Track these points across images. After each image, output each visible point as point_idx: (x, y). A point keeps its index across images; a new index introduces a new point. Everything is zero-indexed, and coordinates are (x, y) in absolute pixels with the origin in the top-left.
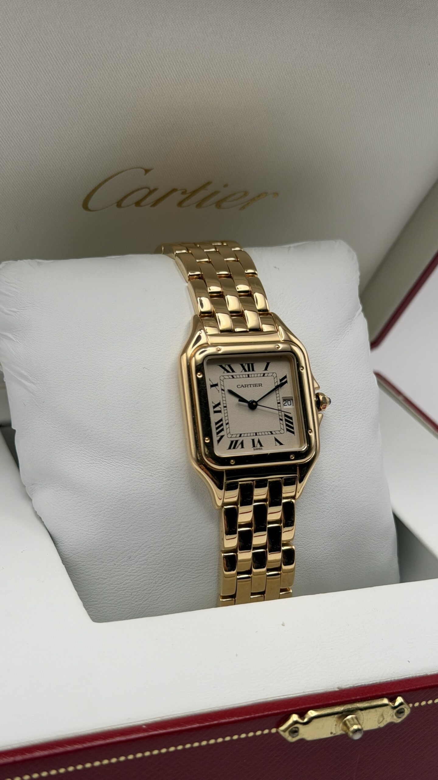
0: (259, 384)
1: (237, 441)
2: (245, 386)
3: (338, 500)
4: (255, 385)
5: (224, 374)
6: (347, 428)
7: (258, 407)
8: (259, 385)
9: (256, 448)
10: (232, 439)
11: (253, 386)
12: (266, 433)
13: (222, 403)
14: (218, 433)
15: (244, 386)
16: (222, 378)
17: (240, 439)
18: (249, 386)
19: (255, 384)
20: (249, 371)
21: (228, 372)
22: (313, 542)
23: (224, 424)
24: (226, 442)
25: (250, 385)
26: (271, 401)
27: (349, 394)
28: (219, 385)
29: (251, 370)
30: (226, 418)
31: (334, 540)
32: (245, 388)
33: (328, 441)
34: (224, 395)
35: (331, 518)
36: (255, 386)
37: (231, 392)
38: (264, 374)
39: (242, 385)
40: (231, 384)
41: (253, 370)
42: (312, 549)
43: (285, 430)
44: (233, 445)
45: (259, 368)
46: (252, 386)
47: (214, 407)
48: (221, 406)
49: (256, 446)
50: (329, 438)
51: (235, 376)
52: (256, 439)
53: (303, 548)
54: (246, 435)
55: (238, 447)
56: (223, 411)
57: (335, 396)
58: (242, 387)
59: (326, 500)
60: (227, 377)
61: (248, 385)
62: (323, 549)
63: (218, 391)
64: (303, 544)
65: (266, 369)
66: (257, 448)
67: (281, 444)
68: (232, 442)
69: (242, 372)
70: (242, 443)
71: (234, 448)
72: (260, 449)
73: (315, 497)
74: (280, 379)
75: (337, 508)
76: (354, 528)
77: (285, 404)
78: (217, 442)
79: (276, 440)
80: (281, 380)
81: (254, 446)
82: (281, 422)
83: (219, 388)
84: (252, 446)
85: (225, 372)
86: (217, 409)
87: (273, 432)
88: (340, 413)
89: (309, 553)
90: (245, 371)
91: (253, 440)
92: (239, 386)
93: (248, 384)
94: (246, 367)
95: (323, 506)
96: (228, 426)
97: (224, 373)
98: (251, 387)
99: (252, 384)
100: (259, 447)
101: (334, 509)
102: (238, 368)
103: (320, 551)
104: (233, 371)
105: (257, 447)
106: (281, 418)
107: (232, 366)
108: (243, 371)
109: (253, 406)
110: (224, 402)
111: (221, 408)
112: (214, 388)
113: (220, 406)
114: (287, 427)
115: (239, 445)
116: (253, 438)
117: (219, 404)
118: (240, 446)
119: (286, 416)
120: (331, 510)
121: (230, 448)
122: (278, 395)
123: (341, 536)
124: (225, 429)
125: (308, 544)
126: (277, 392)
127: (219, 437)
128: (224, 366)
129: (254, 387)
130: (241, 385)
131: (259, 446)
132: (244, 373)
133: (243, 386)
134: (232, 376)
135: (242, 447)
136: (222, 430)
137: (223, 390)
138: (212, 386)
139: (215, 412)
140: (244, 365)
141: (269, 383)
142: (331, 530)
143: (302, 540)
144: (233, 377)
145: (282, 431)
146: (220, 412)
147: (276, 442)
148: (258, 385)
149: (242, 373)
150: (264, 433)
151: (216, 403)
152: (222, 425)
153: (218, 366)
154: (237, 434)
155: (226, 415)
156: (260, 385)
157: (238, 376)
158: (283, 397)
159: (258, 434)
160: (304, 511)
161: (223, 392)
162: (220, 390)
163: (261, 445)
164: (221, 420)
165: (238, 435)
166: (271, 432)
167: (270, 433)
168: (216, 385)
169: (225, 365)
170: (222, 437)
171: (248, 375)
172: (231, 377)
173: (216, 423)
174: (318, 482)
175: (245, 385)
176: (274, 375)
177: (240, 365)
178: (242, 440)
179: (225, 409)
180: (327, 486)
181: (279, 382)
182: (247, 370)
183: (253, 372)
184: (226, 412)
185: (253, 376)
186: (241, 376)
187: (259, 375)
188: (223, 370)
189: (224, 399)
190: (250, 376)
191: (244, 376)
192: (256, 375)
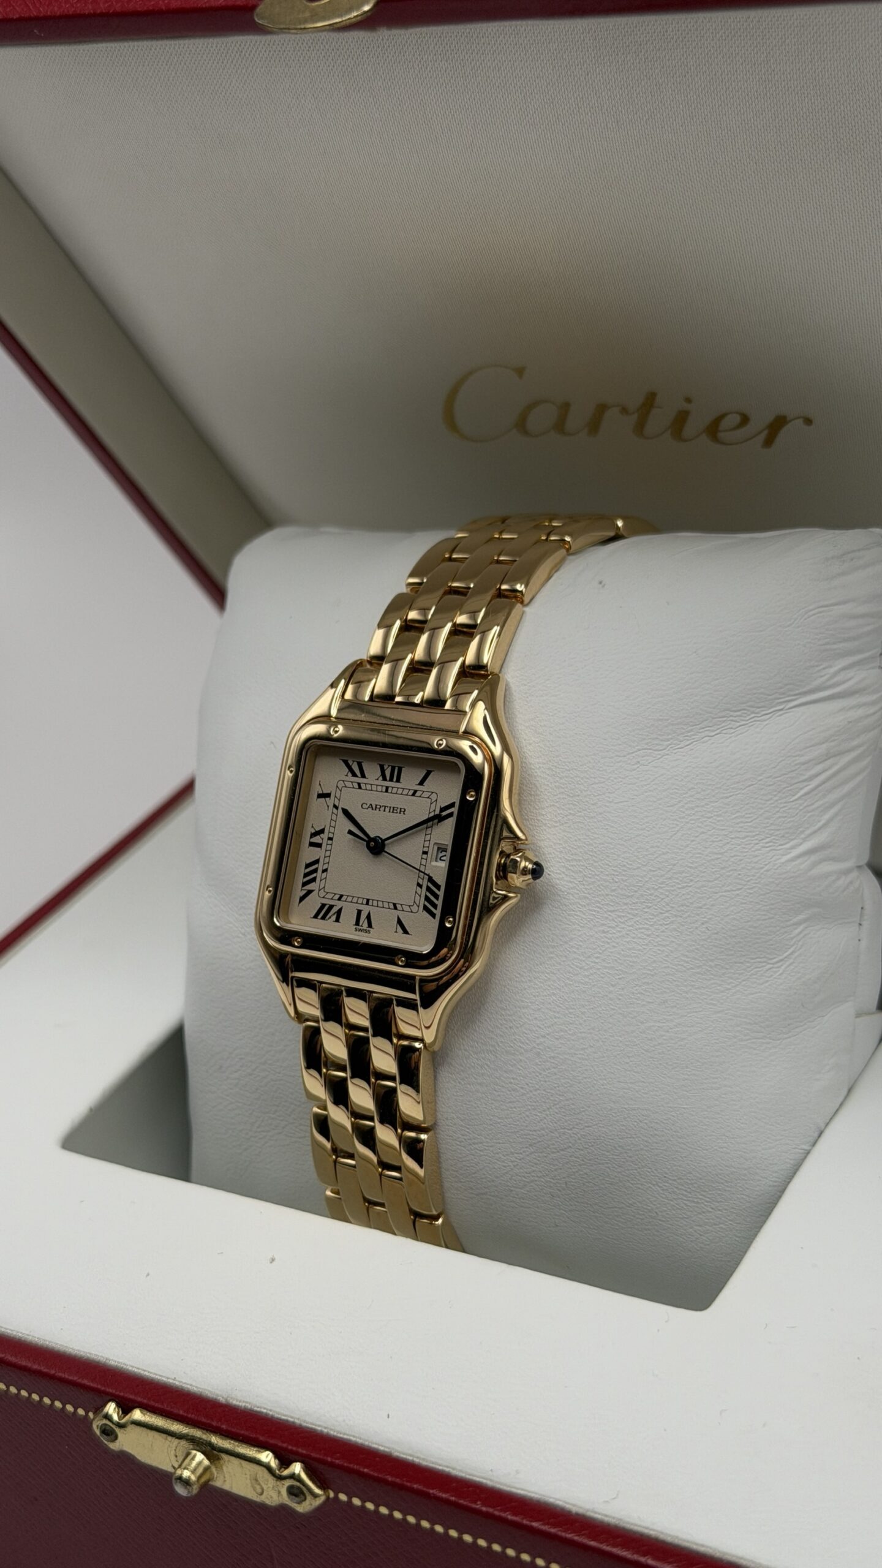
0: (401, 809)
1: (331, 907)
2: (376, 807)
3: (547, 1076)
4: (393, 810)
5: (346, 779)
6: (609, 936)
7: (385, 850)
8: (401, 811)
9: (360, 928)
10: (324, 901)
11: (390, 812)
12: (386, 905)
13: (326, 831)
14: (304, 884)
15: (374, 807)
16: (341, 784)
17: (338, 905)
18: (383, 809)
19: (394, 808)
20: (391, 780)
21: (354, 775)
22: (488, 1142)
23: (320, 871)
24: (314, 903)
25: (385, 807)
26: (409, 848)
27: (639, 868)
28: (332, 796)
29: (395, 779)
30: (327, 860)
31: (540, 1154)
33: (551, 953)
34: (334, 817)
35: (530, 1107)
36: (393, 812)
37: (346, 813)
38: (415, 792)
39: (371, 805)
40: (352, 799)
41: (398, 780)
42: (485, 1155)
43: (421, 907)
44: (323, 912)
45: (410, 778)
46: (387, 809)
47: (313, 835)
48: (325, 836)
49: (361, 923)
50: (553, 947)
51: (363, 786)
52: (366, 910)
53: (464, 1147)
54: (350, 899)
55: (330, 917)
56: (324, 845)
57: (595, 864)
58: (370, 809)
59: (520, 1070)
60: (349, 784)
61: (381, 807)
62: (510, 1164)
63: (328, 807)
64: (465, 1139)
65: (421, 783)
66: (362, 928)
67: (405, 932)
68: (323, 905)
69: (378, 779)
70: (339, 912)
71: (323, 918)
72: (366, 931)
73: (496, 1057)
74: (442, 806)
75: (544, 1090)
76: (592, 1146)
77: (442, 858)
78: (298, 900)
79: (399, 922)
80: (442, 810)
81: (357, 923)
82: (419, 890)
83: (330, 801)
84: (354, 923)
85: (350, 774)
86: (317, 839)
87: (399, 906)
88: (599, 902)
89: (479, 1163)
90: (384, 779)
91: (359, 912)
92: (364, 806)
93: (382, 805)
94: (388, 773)
95: (513, 1079)
96: (325, 874)
97: (347, 775)
98: (384, 811)
100: (365, 928)
101: (539, 1092)
102: (372, 772)
103: (505, 1167)
104: (363, 776)
105: (362, 926)
106: (420, 881)
107: (364, 766)
108: (381, 778)
109: (377, 847)
110: (332, 830)
111: (323, 839)
112: (322, 800)
113: (322, 835)
114: (426, 903)
115: (334, 914)
116: (360, 907)
117: (322, 831)
118: (334, 918)
119: (430, 880)
120: (531, 1091)
121: (316, 917)
122: (428, 838)
123: (558, 1152)
124: (318, 879)
125: (477, 1143)
126: (429, 831)
127: (304, 892)
128: (350, 762)
129: (391, 814)
130: (368, 805)
131: (365, 925)
132: (381, 782)
133: (372, 807)
134: (359, 784)
135: (337, 920)
136: (314, 880)
137: (336, 807)
138: (320, 796)
139: (312, 844)
140: (385, 767)
141: (420, 809)
142: (531, 1133)
143: (463, 1132)
144: (360, 787)
145: (415, 908)
146: (319, 845)
147: (398, 926)
148: (399, 810)
149: (377, 782)
150: (382, 904)
151: (318, 829)
152: (316, 871)
153: (341, 761)
154: (335, 894)
155: (328, 853)
156: (403, 811)
157: (369, 787)
158: (435, 843)
159: (370, 902)
160: (467, 1076)
161: (335, 810)
162: (331, 807)
163: (370, 926)
164: (317, 862)
165: (337, 897)
166: (395, 905)
167: (392, 906)
168: (328, 795)
169: (353, 761)
170: (310, 892)
171: (387, 788)
172: (356, 786)
173: (308, 866)
174: (506, 1028)
175: (376, 805)
176: (434, 797)
177: (378, 766)
178: (340, 907)
179: (330, 842)
180: (527, 1042)
181: (437, 812)
182: (388, 778)
183: (397, 784)
184: (329, 848)
185: (395, 790)
186: (374, 788)
187: (405, 792)
188: (348, 771)
189: (333, 823)
190: (390, 789)
191: (379, 788)
192: (400, 791)
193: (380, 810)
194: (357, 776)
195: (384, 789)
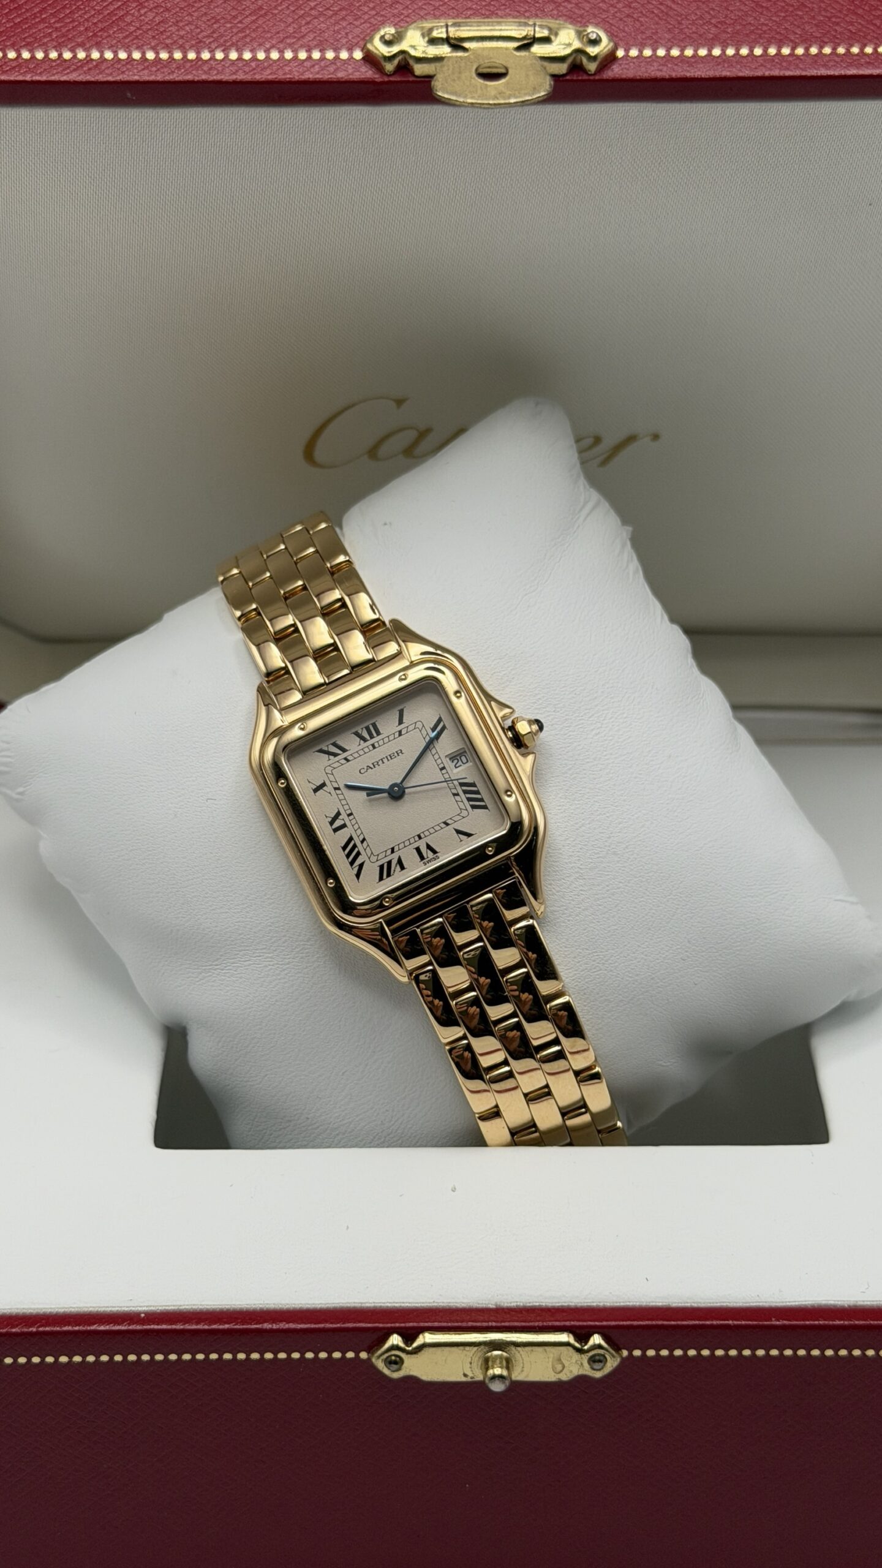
0: (397, 752)
1: (389, 863)
2: (374, 766)
4: (391, 757)
5: (331, 762)
7: (407, 790)
8: (398, 754)
9: (427, 860)
10: (380, 863)
11: (388, 760)
12: (437, 828)
13: (342, 811)
14: (352, 863)
15: (372, 766)
16: (329, 770)
17: (394, 858)
18: (380, 762)
19: (390, 755)
20: (372, 737)
21: (335, 755)
23: (359, 844)
24: (371, 871)
25: (382, 760)
26: (428, 771)
28: (328, 783)
29: (375, 735)
30: (359, 832)
32: (374, 769)
34: (341, 797)
36: (391, 759)
37: (349, 787)
38: (400, 732)
39: (368, 766)
40: (347, 773)
41: (378, 733)
43: (470, 809)
44: (385, 871)
45: (388, 725)
46: (385, 760)
47: (331, 823)
48: (343, 816)
49: (425, 856)
51: (349, 758)
52: (422, 844)
54: (402, 846)
55: (394, 871)
56: (348, 824)
58: (370, 771)
60: (337, 764)
61: (378, 763)
63: (330, 793)
65: (401, 722)
67: (469, 835)
68: (382, 867)
69: (360, 745)
70: (400, 862)
71: (389, 875)
72: (435, 859)
73: (584, 879)
74: (431, 726)
77: (457, 766)
78: (356, 877)
79: (458, 832)
80: (433, 730)
81: (422, 858)
82: (457, 798)
83: (329, 788)
84: (420, 860)
85: (331, 757)
86: (338, 823)
87: (449, 822)
90: (365, 740)
91: (418, 850)
92: (362, 771)
93: (377, 760)
94: (365, 735)
96: (365, 843)
97: (329, 760)
98: (383, 763)
99: (384, 756)
100: (432, 857)
102: (350, 742)
104: (344, 750)
105: (428, 858)
106: (454, 791)
107: (340, 743)
108: (362, 742)
109: (396, 793)
110: (346, 807)
111: (343, 820)
112: (321, 792)
113: (340, 817)
114: (471, 803)
115: (396, 866)
116: (416, 845)
117: (338, 814)
118: (398, 868)
119: (462, 785)
121: (381, 879)
122: (436, 757)
124: (362, 851)
126: (434, 751)
127: (356, 869)
128: (324, 748)
129: (391, 761)
130: (366, 768)
131: (431, 855)
132: (364, 745)
133: (370, 768)
134: (345, 759)
135: (402, 868)
136: (358, 854)
137: (338, 789)
138: (316, 790)
139: (335, 830)
140: (360, 732)
141: (413, 743)
144: (348, 761)
145: (464, 813)
146: (344, 826)
147: (460, 835)
148: (396, 754)
149: (361, 747)
150: (434, 830)
151: (333, 816)
152: (355, 846)
153: (316, 753)
154: (386, 851)
155: (356, 827)
156: (400, 752)
157: (356, 755)
158: (446, 756)
159: (422, 835)
161: (339, 791)
162: (333, 791)
163: (434, 852)
164: (351, 839)
165: (389, 852)
166: (444, 822)
167: (443, 825)
168: (323, 785)
169: (327, 746)
170: (361, 866)
171: (373, 745)
172: (344, 761)
173: (344, 848)
174: (578, 852)
175: (373, 764)
176: (419, 725)
177: (353, 735)
178: (397, 857)
179: (351, 818)
180: (600, 850)
181: (431, 734)
183: (380, 737)
184: (354, 822)
185: (381, 743)
186: (361, 752)
187: (391, 738)
188: (327, 756)
189: (344, 802)
190: (376, 745)
191: (366, 750)
192: (386, 740)
193: (379, 765)
194: (338, 755)
195: (371, 748)
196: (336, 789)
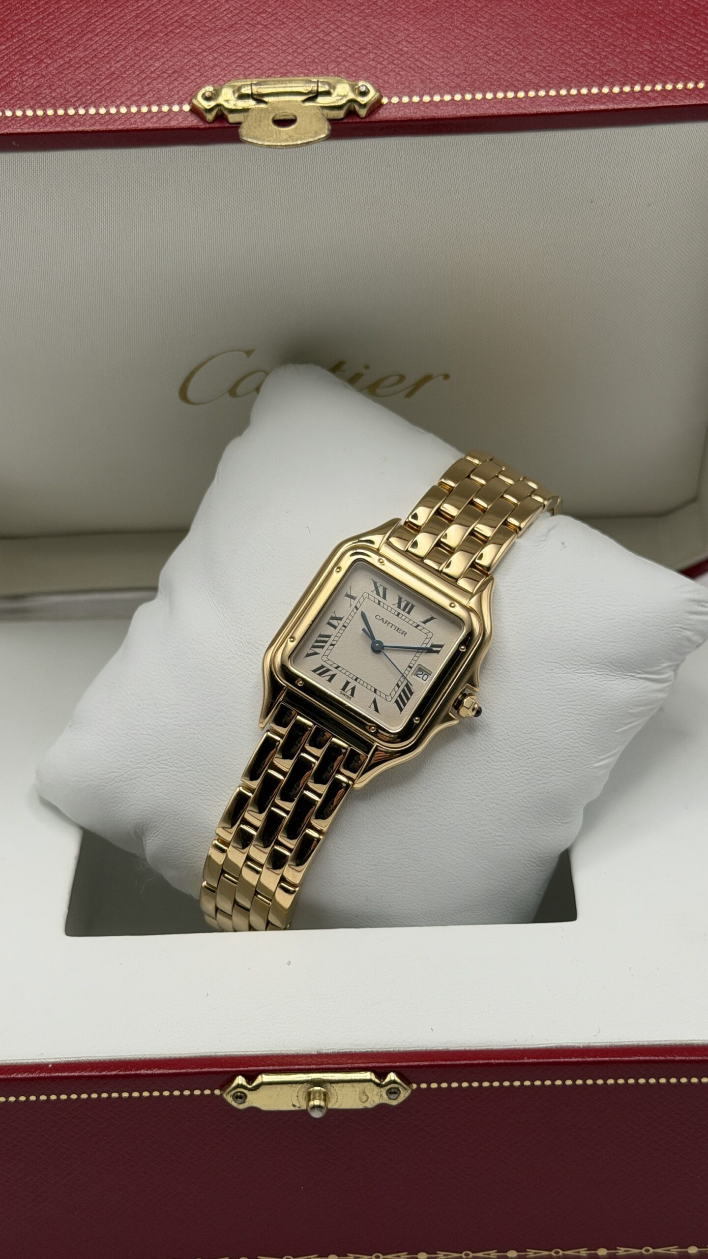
0: (403, 631)
1: (328, 670)
5: (371, 593)
7: (382, 653)
9: (344, 693)
10: (325, 664)
11: (395, 629)
12: (369, 687)
13: (344, 620)
14: (314, 647)
15: (385, 621)
16: (366, 595)
17: (334, 671)
18: (390, 625)
19: (398, 628)
20: (404, 610)
21: (378, 594)
23: (329, 643)
25: (393, 625)
26: (403, 660)
28: (357, 600)
29: (407, 610)
30: (336, 639)
34: (353, 614)
36: (397, 631)
37: (363, 615)
38: (418, 626)
39: (383, 619)
40: (370, 608)
41: (409, 612)
43: (394, 700)
44: (321, 671)
45: (418, 615)
46: (393, 627)
47: (332, 618)
48: (341, 623)
49: (345, 691)
51: (381, 604)
52: (352, 684)
54: (344, 671)
55: (325, 677)
56: (338, 628)
58: (381, 621)
60: (373, 599)
61: (389, 623)
63: (351, 605)
65: (425, 622)
67: (377, 710)
68: (322, 667)
69: (394, 605)
70: (333, 676)
71: (320, 674)
72: (348, 697)
74: (433, 643)
77: (418, 674)
78: (307, 656)
79: (375, 702)
80: (433, 646)
81: (344, 689)
82: (396, 688)
83: (354, 603)
84: (341, 689)
85: (375, 592)
86: (335, 622)
87: (377, 692)
90: (399, 607)
91: (348, 683)
92: (378, 617)
93: (391, 622)
94: (403, 605)
96: (331, 647)
97: (372, 591)
98: (391, 627)
100: (348, 695)
102: (392, 598)
104: (384, 598)
105: (346, 693)
106: (400, 683)
107: (388, 592)
108: (397, 605)
109: (378, 648)
110: (348, 621)
111: (339, 624)
112: (349, 599)
113: (339, 621)
114: (399, 699)
115: (329, 675)
116: (350, 680)
117: (340, 619)
118: (328, 678)
119: (407, 686)
121: (315, 671)
122: (416, 658)
124: (325, 648)
126: (418, 655)
127: (311, 652)
128: (378, 584)
129: (395, 631)
130: (381, 618)
131: (349, 693)
132: (395, 607)
133: (383, 621)
134: (379, 602)
135: (330, 680)
136: (322, 647)
137: (357, 609)
138: (348, 596)
139: (329, 624)
140: (403, 600)
141: (417, 639)
144: (379, 604)
145: (389, 698)
146: (335, 627)
147: (373, 704)
148: (401, 632)
149: (393, 607)
150: (366, 685)
151: (338, 616)
152: (326, 642)
153: (373, 583)
154: (334, 663)
155: (339, 635)
156: (404, 634)
157: (386, 607)
158: (419, 665)
159: (358, 680)
161: (355, 610)
162: (353, 606)
163: (352, 694)
164: (329, 636)
165: (335, 666)
166: (375, 690)
167: (373, 690)
168: (354, 598)
169: (382, 587)
170: (316, 653)
171: (399, 614)
172: (377, 601)
173: (321, 636)
176: (430, 635)
177: (398, 597)
178: (335, 673)
179: (343, 628)
181: (429, 646)
182: (402, 607)
183: (407, 615)
184: (341, 631)
185: (403, 618)
186: (389, 609)
187: (411, 622)
188: (374, 588)
189: (350, 618)
190: (400, 616)
191: (393, 611)
192: (407, 620)
193: (388, 625)
194: (379, 595)
195: (396, 613)
196: (356, 607)
